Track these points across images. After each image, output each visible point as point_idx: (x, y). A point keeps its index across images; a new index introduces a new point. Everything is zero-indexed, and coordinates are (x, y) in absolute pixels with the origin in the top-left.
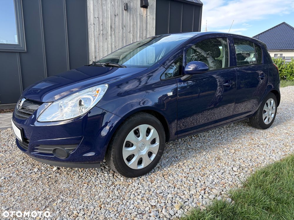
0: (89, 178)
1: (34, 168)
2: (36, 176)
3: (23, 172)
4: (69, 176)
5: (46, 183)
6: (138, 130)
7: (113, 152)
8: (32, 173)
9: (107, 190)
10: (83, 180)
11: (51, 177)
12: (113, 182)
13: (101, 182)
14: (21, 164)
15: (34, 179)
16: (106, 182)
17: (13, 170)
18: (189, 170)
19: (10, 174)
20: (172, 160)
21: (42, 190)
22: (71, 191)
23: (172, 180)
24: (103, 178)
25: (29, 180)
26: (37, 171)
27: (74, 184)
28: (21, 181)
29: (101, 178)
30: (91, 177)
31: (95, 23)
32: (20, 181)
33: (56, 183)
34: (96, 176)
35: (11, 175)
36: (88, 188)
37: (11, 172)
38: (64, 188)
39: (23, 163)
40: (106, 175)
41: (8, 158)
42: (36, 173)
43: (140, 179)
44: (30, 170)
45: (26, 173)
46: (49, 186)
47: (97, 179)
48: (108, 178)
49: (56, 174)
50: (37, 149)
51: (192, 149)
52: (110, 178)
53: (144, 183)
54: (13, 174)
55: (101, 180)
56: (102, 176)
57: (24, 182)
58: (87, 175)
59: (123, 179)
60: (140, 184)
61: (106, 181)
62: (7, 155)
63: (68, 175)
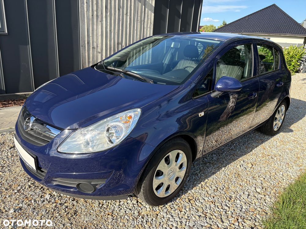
0: (112, 206)
1: (45, 193)
2: (51, 206)
3: (34, 201)
4: (88, 204)
5: (65, 216)
6: (168, 157)
7: (144, 184)
8: (44, 201)
9: (135, 223)
10: (105, 209)
11: (67, 206)
12: (139, 211)
13: (125, 211)
14: (27, 189)
15: (49, 211)
16: (131, 211)
17: (21, 197)
18: (213, 192)
19: (19, 204)
20: (193, 178)
21: (62, 226)
22: (96, 225)
23: (200, 206)
24: (127, 206)
25: (44, 212)
26: (50, 199)
27: (96, 216)
28: (35, 213)
29: (125, 206)
30: (113, 206)
31: (87, 2)
32: (33, 214)
33: (76, 215)
34: (119, 203)
35: (21, 205)
36: (113, 221)
37: (19, 201)
38: (87, 221)
39: (30, 187)
40: (129, 202)
41: (9, 179)
42: (49, 202)
43: (166, 206)
44: (41, 197)
45: (38, 202)
46: (70, 220)
47: (121, 207)
48: (132, 206)
49: (72, 202)
50: (55, 181)
51: (209, 163)
52: (135, 205)
53: (172, 211)
54: (22, 203)
55: (125, 208)
56: (126, 204)
57: (38, 215)
58: (108, 203)
59: (149, 207)
60: (168, 213)
61: (130, 209)
62: (6, 174)
63: (87, 202)
